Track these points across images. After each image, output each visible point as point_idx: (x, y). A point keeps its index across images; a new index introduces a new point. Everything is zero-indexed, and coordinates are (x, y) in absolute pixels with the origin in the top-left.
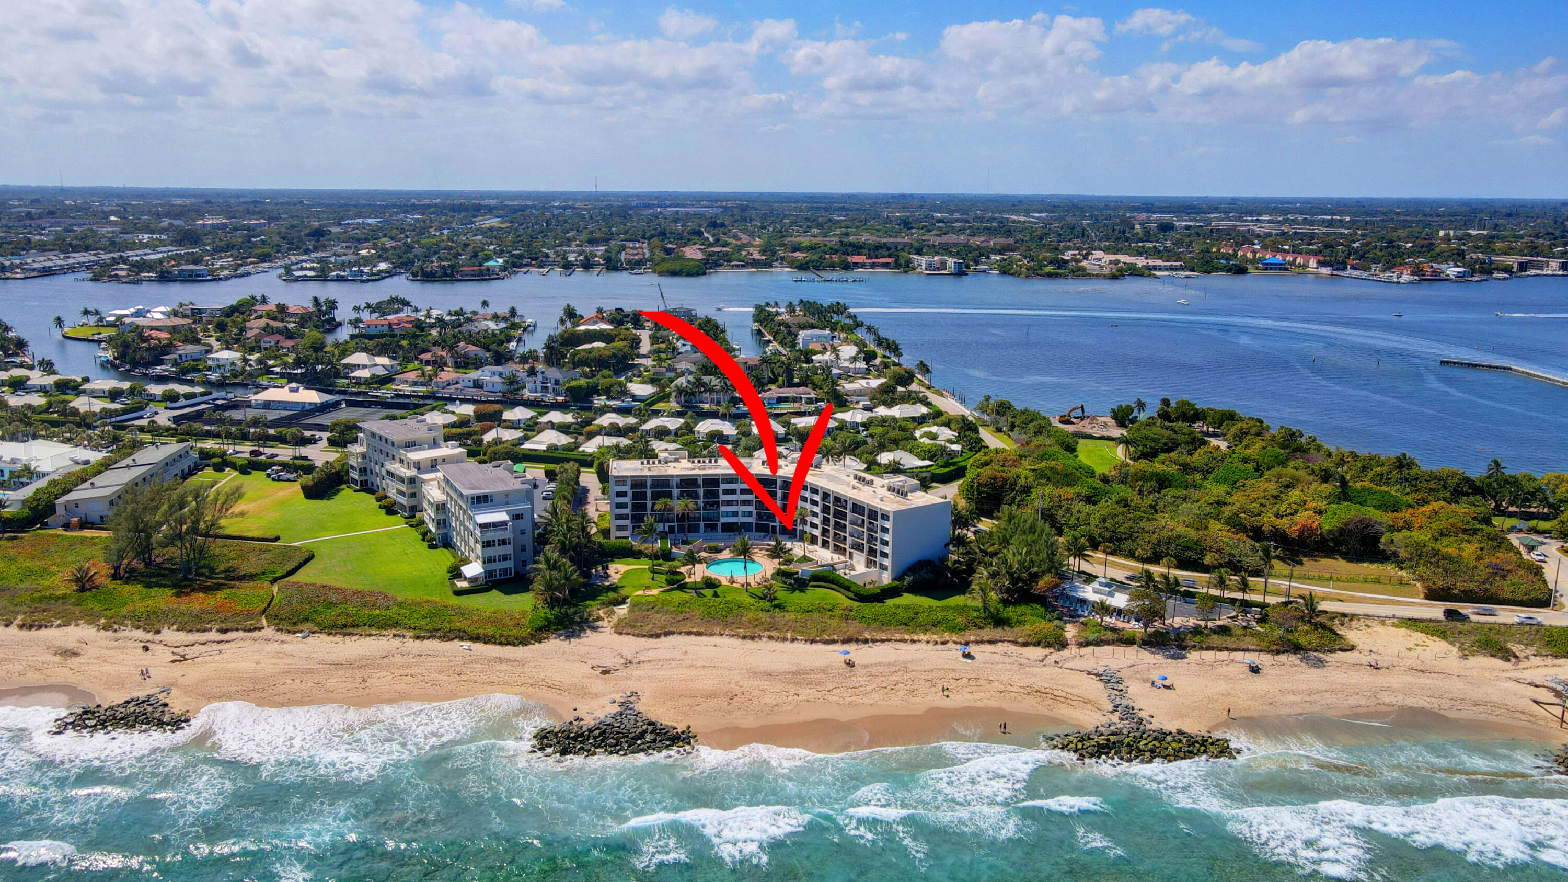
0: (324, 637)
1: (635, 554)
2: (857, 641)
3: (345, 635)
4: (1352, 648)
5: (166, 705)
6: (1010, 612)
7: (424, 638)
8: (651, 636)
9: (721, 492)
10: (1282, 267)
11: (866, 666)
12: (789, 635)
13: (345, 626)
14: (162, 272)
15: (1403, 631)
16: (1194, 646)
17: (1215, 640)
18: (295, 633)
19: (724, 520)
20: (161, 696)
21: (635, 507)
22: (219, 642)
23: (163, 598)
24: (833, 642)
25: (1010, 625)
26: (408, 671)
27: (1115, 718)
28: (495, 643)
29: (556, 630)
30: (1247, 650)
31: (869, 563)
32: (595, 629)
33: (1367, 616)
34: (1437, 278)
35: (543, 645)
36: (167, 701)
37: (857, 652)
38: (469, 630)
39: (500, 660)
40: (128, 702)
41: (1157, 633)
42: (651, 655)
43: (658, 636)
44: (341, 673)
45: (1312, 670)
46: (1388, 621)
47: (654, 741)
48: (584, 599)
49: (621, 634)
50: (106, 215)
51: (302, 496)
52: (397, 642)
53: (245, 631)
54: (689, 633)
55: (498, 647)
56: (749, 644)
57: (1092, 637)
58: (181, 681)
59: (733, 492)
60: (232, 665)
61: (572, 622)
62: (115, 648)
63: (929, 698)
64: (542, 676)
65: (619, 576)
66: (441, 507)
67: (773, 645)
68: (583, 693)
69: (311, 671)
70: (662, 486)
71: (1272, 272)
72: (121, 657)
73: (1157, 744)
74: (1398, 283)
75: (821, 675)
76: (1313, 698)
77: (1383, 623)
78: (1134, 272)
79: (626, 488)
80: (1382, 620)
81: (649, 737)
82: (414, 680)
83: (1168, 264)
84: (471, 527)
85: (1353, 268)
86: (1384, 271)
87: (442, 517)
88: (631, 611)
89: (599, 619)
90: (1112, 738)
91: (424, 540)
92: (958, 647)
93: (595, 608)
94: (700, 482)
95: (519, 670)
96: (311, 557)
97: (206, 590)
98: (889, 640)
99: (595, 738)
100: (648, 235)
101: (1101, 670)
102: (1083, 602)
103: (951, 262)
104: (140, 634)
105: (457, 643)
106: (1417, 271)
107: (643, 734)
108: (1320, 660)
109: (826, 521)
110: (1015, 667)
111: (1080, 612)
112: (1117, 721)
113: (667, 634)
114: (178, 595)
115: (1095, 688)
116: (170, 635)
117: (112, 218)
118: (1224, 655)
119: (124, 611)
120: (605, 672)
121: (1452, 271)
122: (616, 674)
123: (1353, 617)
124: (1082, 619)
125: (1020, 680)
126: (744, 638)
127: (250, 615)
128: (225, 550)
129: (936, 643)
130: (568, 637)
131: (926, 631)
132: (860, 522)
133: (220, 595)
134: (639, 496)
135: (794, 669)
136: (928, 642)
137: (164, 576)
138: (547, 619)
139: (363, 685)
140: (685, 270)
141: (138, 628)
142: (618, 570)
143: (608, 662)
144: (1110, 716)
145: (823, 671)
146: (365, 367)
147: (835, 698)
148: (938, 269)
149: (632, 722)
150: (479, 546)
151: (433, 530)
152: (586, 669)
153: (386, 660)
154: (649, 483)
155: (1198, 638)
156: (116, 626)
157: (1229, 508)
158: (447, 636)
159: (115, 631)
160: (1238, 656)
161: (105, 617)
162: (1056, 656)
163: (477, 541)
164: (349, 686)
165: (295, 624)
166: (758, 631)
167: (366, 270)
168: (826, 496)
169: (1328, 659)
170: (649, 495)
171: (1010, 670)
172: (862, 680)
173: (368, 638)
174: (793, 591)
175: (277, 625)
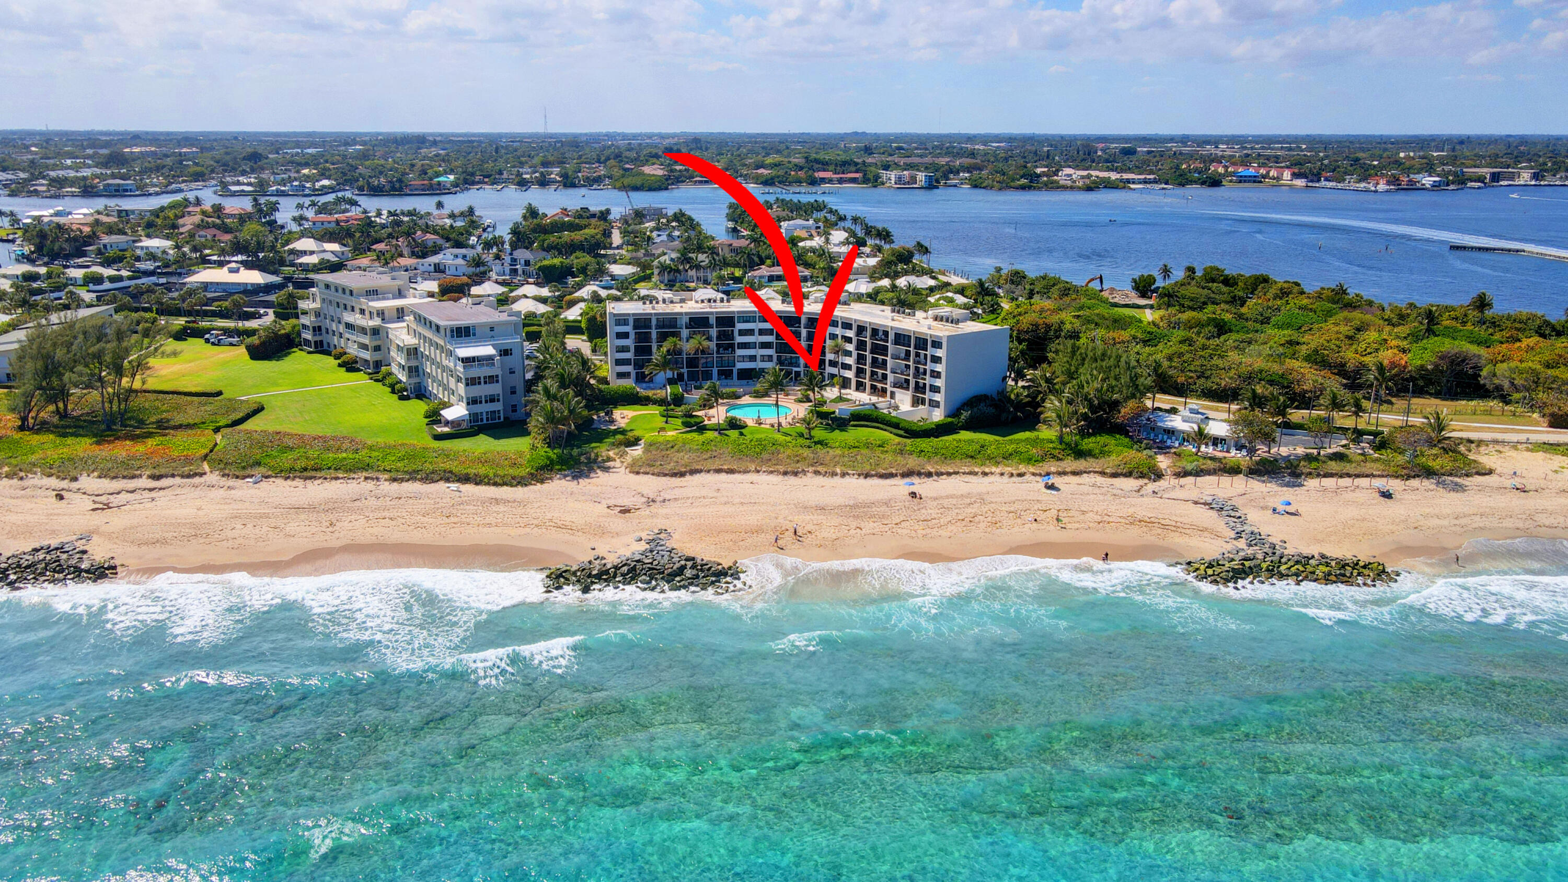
0: (280, 481)
1: (644, 401)
2: (919, 474)
3: (306, 478)
4: (1490, 472)
5: (84, 552)
6: (1089, 443)
7: (402, 480)
8: (674, 475)
9: (736, 333)
10: (1255, 180)
11: (936, 499)
12: (838, 470)
13: (305, 469)
14: (85, 186)
15: (1540, 455)
16: (1310, 474)
17: (1333, 466)
18: (244, 477)
19: (740, 365)
20: (78, 544)
21: (639, 350)
22: (151, 490)
23: (82, 446)
24: (891, 476)
25: (1094, 456)
26: (387, 514)
27: (1242, 544)
28: (488, 484)
29: (559, 470)
30: (1374, 476)
31: (916, 402)
32: (606, 469)
33: (1496, 442)
34: (1412, 187)
35: (545, 486)
36: (85, 548)
37: (922, 486)
38: (455, 470)
39: (497, 501)
40: (36, 550)
41: (1263, 462)
42: (677, 493)
43: (682, 475)
44: (303, 517)
45: (1452, 493)
46: (1519, 446)
47: (697, 576)
48: (589, 441)
49: (638, 473)
50: (27, 147)
51: (248, 357)
52: (370, 485)
53: (183, 477)
54: (719, 471)
55: (493, 488)
56: (792, 480)
57: (1189, 467)
58: (104, 528)
59: (750, 332)
60: (168, 512)
61: (578, 462)
62: (22, 497)
63: (1016, 529)
64: (549, 516)
65: (626, 420)
66: (413, 352)
67: (820, 480)
68: (601, 532)
69: (266, 516)
70: (668, 326)
71: (1246, 185)
72: (29, 505)
73: (1301, 569)
74: (1376, 192)
75: (884, 508)
76: (1463, 521)
77: (1515, 448)
78: (1109, 185)
79: (628, 329)
80: (1515, 446)
81: (688, 573)
82: (394, 523)
83: (1142, 177)
84: (451, 365)
85: (1327, 179)
86: (1360, 181)
87: (413, 363)
88: (647, 450)
89: (609, 459)
90: (1247, 564)
91: (393, 392)
92: (1038, 478)
93: (603, 450)
94: (713, 321)
95: (520, 511)
96: (259, 409)
97: (134, 438)
98: (956, 473)
99: (622, 575)
100: (603, 159)
101: (1209, 499)
102: (1171, 432)
103: (921, 176)
104: (54, 482)
105: (442, 485)
106: (1394, 181)
107: (683, 568)
108: (1456, 484)
109: (861, 359)
110: (1109, 497)
111: (1169, 442)
112: (1245, 547)
113: (693, 472)
114: (98, 443)
115: (1208, 517)
116: (89, 482)
117: (33, 149)
118: (1346, 481)
119: (33, 458)
120: (625, 511)
121: (1428, 180)
122: (638, 513)
123: (1480, 443)
124: (1173, 450)
125: (1118, 509)
126: (785, 473)
127: (188, 460)
128: (156, 403)
129: (1012, 475)
130: (575, 478)
131: (997, 463)
132: (903, 355)
133: (151, 442)
134: (643, 339)
135: (851, 503)
136: (1002, 474)
137: (82, 427)
138: (548, 458)
139: (331, 529)
140: (646, 185)
141: (50, 475)
142: (623, 416)
143: (627, 502)
144: (1235, 542)
145: (886, 504)
146: (312, 253)
147: (905, 532)
148: (908, 183)
149: (666, 558)
150: (461, 386)
151: (404, 379)
152: (601, 509)
153: (357, 503)
154: (654, 322)
155: (1314, 465)
156: (22, 474)
157: (1305, 347)
158: (429, 478)
159: (22, 479)
160: (1364, 482)
161: (9, 465)
162: (1151, 486)
163: (459, 380)
164: (314, 530)
165: (244, 468)
166: (800, 467)
167: (308, 185)
168: (861, 329)
169: (1467, 483)
170: (654, 336)
171: (1104, 501)
172: (934, 512)
173: (334, 482)
174: (833, 430)
175: (221, 469)
